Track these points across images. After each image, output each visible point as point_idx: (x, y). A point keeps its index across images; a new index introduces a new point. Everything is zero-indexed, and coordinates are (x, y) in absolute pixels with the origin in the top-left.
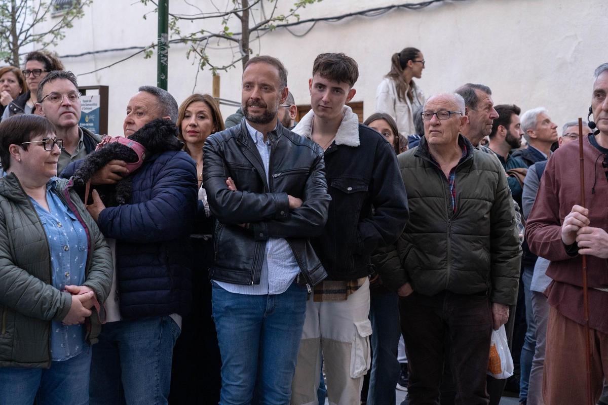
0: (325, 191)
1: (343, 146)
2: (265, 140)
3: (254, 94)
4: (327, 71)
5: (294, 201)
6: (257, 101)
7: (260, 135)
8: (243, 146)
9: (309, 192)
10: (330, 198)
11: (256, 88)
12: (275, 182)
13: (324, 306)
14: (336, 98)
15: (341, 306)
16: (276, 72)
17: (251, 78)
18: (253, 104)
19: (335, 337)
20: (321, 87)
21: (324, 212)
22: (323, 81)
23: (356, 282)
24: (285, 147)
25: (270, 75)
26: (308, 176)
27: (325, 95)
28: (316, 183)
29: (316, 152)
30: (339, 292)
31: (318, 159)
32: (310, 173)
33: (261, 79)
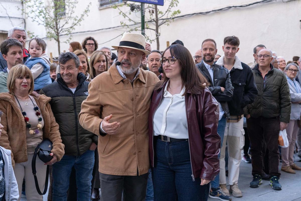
0: (231, 85)
1: (237, 69)
2: (211, 68)
3: (208, 52)
4: (230, 42)
5: (222, 89)
6: (209, 54)
7: (209, 66)
8: (203, 70)
9: (227, 86)
10: (233, 88)
11: (208, 50)
12: (215, 82)
13: (231, 124)
14: (234, 51)
15: (236, 124)
16: (214, 44)
17: (206, 47)
18: (208, 55)
19: (234, 135)
20: (228, 48)
21: (232, 93)
22: (229, 46)
23: (240, 116)
24: (217, 70)
25: (212, 45)
26: (226, 80)
27: (230, 51)
28: (229, 82)
29: (228, 72)
30: (235, 119)
31: (228, 74)
32: (226, 79)
33: (210, 47)
